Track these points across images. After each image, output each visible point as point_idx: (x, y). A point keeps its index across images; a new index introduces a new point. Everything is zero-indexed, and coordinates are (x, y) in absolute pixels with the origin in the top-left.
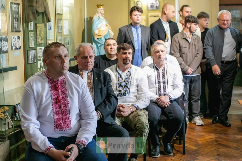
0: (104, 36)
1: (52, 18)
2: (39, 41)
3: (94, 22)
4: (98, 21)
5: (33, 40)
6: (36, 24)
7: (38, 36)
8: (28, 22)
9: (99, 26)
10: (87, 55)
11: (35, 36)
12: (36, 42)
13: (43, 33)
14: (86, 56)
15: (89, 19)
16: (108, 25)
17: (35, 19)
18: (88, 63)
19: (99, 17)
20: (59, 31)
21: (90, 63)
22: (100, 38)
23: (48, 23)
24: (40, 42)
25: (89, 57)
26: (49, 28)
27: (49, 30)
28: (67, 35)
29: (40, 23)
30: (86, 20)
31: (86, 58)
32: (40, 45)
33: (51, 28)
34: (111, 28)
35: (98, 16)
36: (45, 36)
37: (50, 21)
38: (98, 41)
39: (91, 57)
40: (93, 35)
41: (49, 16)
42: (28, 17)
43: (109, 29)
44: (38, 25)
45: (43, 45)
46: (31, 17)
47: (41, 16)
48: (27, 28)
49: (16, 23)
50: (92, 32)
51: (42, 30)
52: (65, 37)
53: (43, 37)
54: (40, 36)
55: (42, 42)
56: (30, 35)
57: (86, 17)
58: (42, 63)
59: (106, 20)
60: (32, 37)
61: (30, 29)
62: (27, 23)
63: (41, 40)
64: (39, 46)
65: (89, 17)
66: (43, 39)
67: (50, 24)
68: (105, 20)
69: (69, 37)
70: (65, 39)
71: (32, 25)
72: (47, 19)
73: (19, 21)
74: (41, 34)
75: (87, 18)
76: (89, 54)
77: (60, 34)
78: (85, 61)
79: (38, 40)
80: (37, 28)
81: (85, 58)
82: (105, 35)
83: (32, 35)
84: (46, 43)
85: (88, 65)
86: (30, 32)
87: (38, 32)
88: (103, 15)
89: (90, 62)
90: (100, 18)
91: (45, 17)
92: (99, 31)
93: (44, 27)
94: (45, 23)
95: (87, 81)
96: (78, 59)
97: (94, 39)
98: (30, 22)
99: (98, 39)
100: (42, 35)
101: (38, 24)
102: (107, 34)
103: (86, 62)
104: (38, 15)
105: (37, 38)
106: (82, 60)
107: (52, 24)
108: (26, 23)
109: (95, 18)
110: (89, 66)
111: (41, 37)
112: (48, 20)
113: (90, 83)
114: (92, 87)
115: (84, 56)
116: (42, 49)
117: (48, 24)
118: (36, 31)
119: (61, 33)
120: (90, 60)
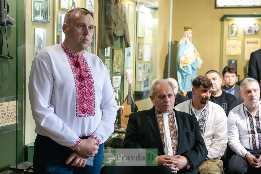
0: (191, 64)
1: (132, 42)
2: (115, 70)
3: (180, 47)
4: (185, 46)
5: (109, 69)
6: (113, 50)
7: (115, 64)
8: (104, 47)
9: (185, 53)
10: (165, 93)
11: (112, 64)
12: (111, 70)
13: (120, 59)
14: (163, 94)
15: (173, 43)
16: (196, 51)
17: (112, 44)
18: (166, 102)
19: (186, 41)
20: (140, 57)
21: (169, 104)
22: (186, 67)
23: (127, 48)
24: (117, 71)
25: (168, 96)
26: (128, 54)
27: (128, 56)
28: (148, 62)
29: (117, 49)
30: (170, 44)
31: (164, 96)
32: (116, 74)
33: (130, 54)
34: (200, 55)
35: (184, 41)
36: (123, 63)
37: (129, 46)
38: (183, 69)
39: (170, 96)
40: (178, 62)
41: (128, 40)
42: (105, 41)
43: (197, 56)
44: (115, 51)
45: (120, 74)
46: (108, 42)
47: (119, 40)
48: (102, 55)
49: (90, 49)
50: (177, 59)
51: (120, 57)
52: (146, 64)
53: (120, 65)
54: (117, 63)
55: (119, 71)
56: (106, 63)
57: (170, 41)
58: (117, 96)
59: (194, 45)
60: (107, 65)
61: (106, 56)
62: (103, 49)
63: (118, 68)
64: (116, 76)
65: (174, 40)
66: (120, 66)
67: (129, 49)
68: (192, 45)
69: (150, 64)
70: (146, 66)
71: (108, 51)
72: (125, 43)
73: (94, 47)
74: (118, 61)
75: (172, 42)
76: (167, 92)
77: (140, 61)
78: (163, 100)
79: (114, 68)
80: (114, 55)
81: (162, 97)
82: (193, 63)
83: (107, 62)
84: (123, 72)
85: (167, 105)
86: (105, 59)
87: (115, 59)
88: (191, 40)
89: (169, 101)
90: (187, 43)
91: (124, 42)
92: (185, 58)
93: (122, 53)
94: (123, 49)
95: (169, 124)
96: (154, 99)
97: (179, 67)
98: (106, 48)
99: (183, 67)
100: (119, 63)
101: (115, 49)
102: (195, 62)
103: (164, 102)
104: (116, 39)
105: (114, 66)
106: (159, 100)
107: (131, 50)
108: (101, 48)
109: (181, 42)
110: (169, 107)
111: (119, 65)
112: (127, 45)
113: (173, 126)
114: (176, 131)
115: (162, 95)
116: (119, 78)
117: (127, 50)
118: (113, 58)
119: (141, 59)
120: (168, 99)
